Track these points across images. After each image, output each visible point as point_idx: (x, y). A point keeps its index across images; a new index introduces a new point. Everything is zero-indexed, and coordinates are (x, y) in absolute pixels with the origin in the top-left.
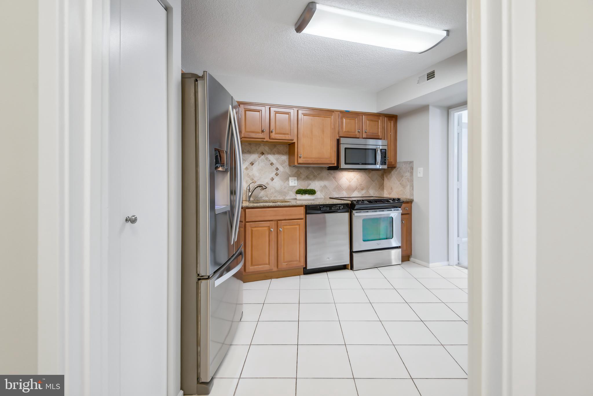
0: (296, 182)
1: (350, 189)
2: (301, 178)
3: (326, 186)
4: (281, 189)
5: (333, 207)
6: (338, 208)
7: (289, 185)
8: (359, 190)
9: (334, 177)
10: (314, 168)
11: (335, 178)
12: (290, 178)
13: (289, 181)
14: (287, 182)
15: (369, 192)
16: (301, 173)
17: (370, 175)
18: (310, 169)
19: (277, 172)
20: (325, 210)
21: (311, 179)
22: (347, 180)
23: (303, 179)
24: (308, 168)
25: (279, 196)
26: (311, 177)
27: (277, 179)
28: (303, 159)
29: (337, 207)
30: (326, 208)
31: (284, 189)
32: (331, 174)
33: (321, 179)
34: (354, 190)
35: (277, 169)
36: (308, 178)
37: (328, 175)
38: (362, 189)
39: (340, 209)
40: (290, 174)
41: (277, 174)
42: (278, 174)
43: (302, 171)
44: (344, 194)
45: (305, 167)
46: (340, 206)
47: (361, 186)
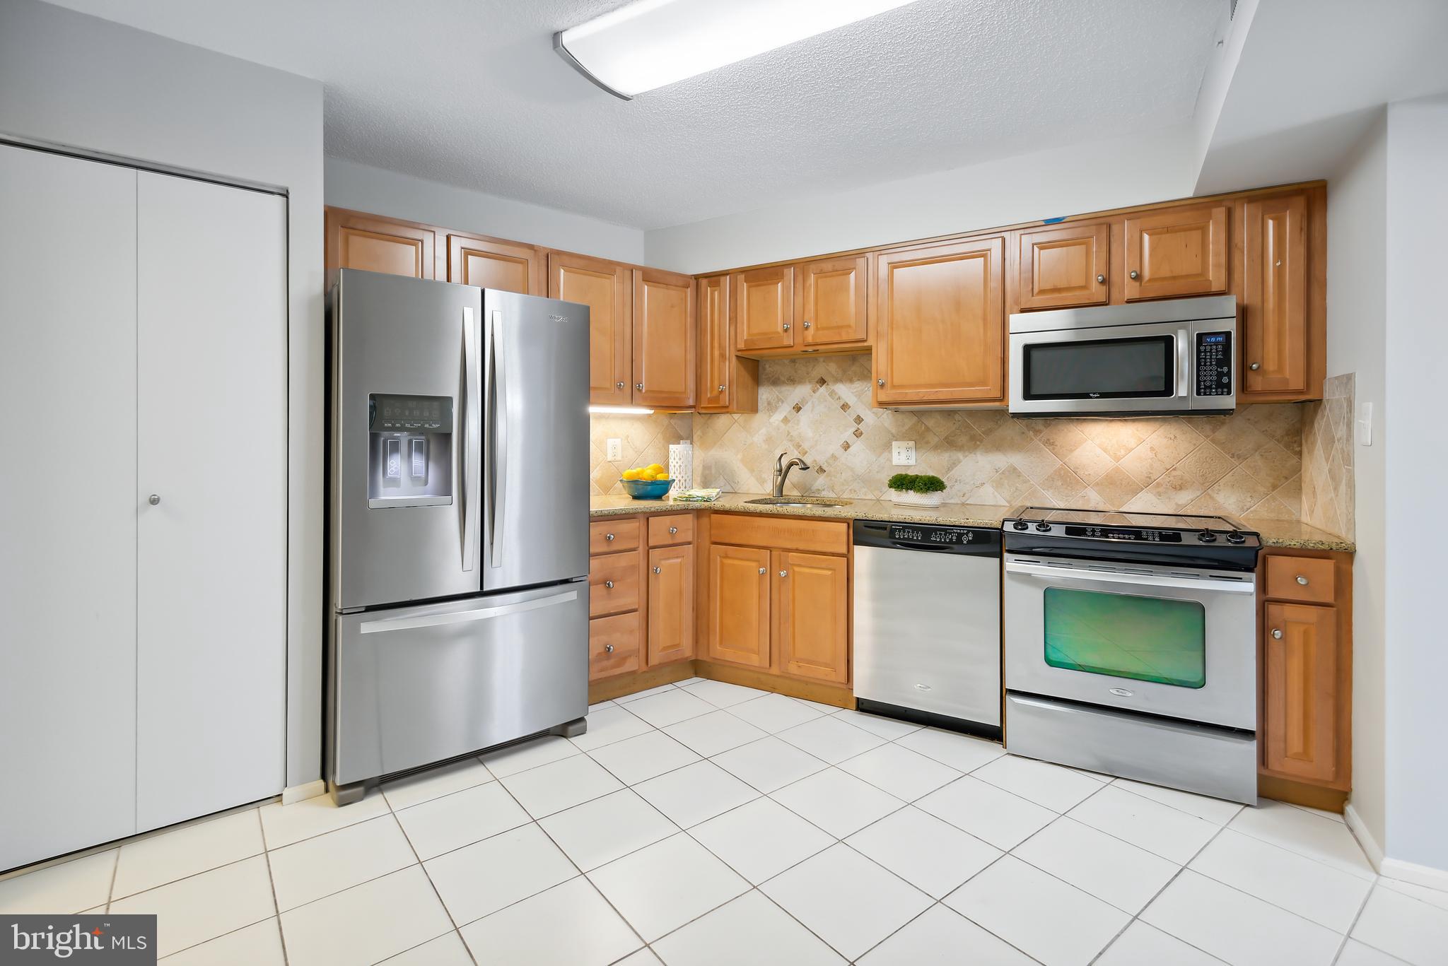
0: (913, 454)
1: (1116, 482)
2: (927, 443)
3: (1015, 469)
4: (869, 472)
5: (936, 534)
6: (954, 538)
7: (891, 461)
8: (1161, 489)
9: (1048, 440)
10: (971, 413)
11: (1053, 444)
12: (894, 443)
13: (890, 452)
14: (886, 454)
15: (1211, 498)
16: (928, 429)
17: (1221, 434)
18: (957, 417)
19: (860, 426)
20: (908, 539)
21: (960, 448)
22: (1105, 450)
23: (936, 447)
24: (950, 413)
25: (864, 490)
26: (963, 439)
27: (858, 446)
28: (894, 391)
29: (950, 533)
30: (913, 533)
31: (877, 472)
32: (1037, 432)
33: (998, 447)
34: (1135, 490)
35: (859, 420)
36: (949, 443)
37: (1023, 433)
38: (1180, 487)
39: (959, 541)
40: (893, 431)
41: (858, 434)
42: (861, 433)
43: (930, 423)
44: (1094, 499)
45: (941, 412)
46: (964, 534)
47: (1174, 473)
